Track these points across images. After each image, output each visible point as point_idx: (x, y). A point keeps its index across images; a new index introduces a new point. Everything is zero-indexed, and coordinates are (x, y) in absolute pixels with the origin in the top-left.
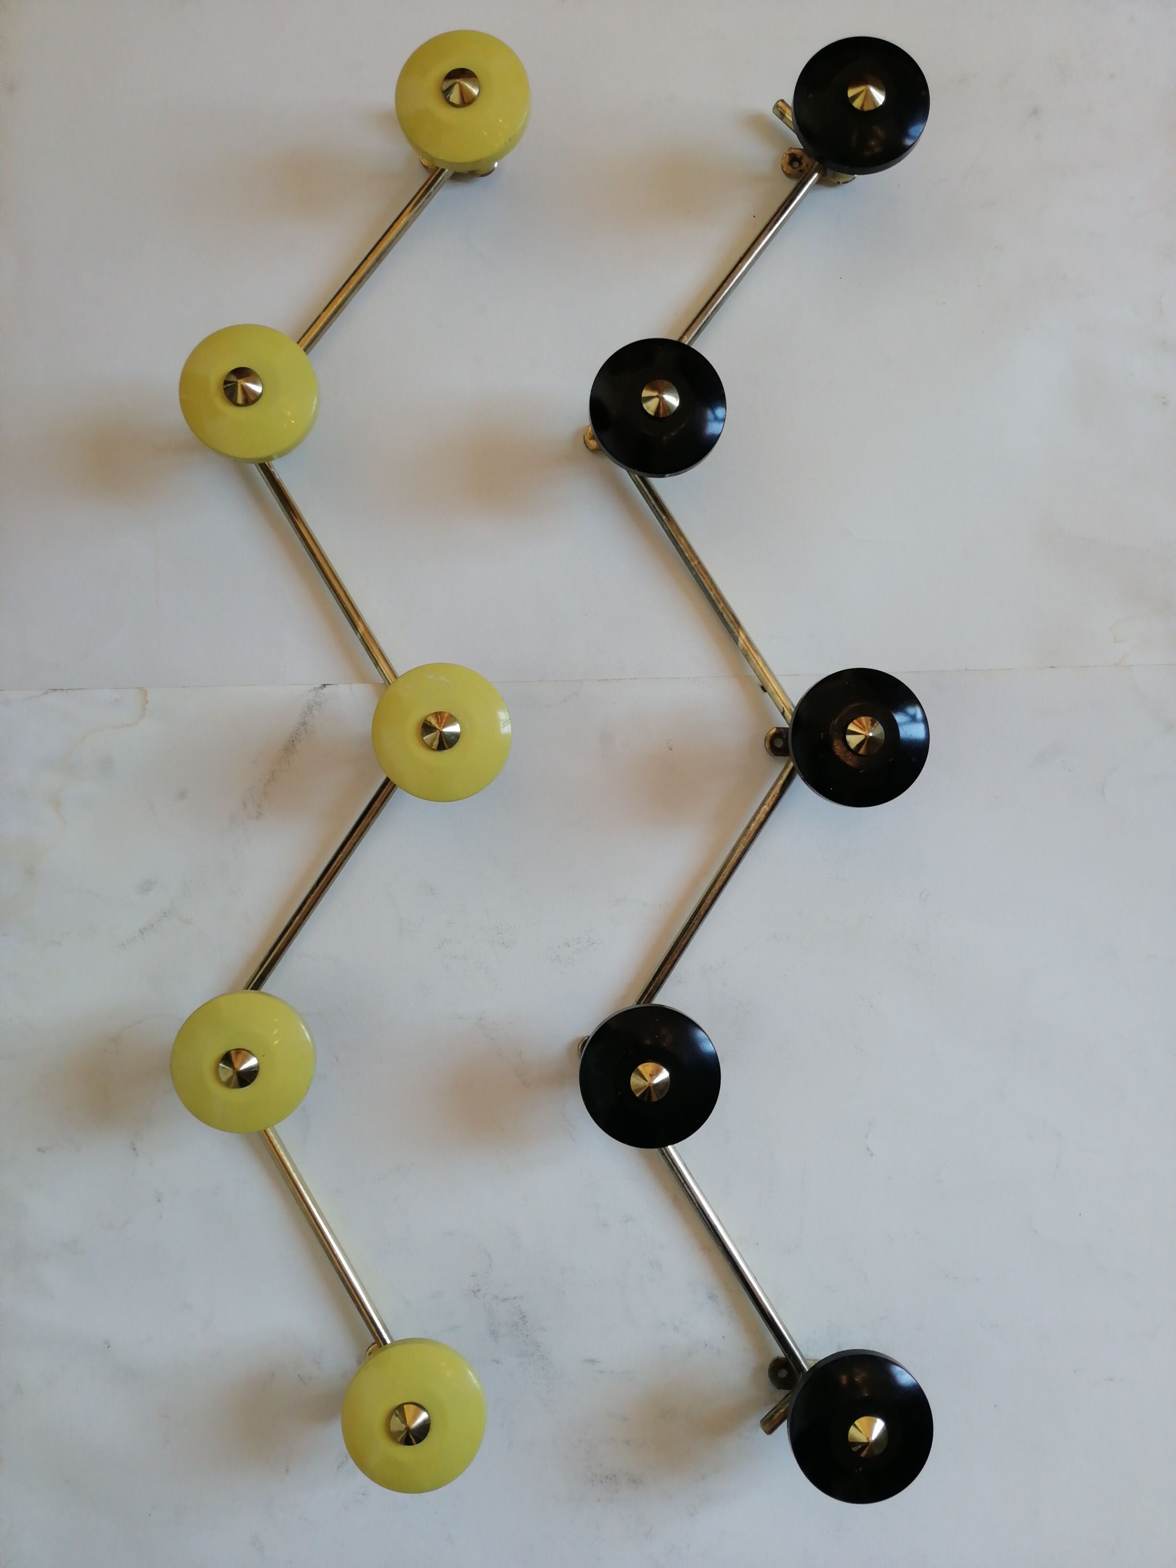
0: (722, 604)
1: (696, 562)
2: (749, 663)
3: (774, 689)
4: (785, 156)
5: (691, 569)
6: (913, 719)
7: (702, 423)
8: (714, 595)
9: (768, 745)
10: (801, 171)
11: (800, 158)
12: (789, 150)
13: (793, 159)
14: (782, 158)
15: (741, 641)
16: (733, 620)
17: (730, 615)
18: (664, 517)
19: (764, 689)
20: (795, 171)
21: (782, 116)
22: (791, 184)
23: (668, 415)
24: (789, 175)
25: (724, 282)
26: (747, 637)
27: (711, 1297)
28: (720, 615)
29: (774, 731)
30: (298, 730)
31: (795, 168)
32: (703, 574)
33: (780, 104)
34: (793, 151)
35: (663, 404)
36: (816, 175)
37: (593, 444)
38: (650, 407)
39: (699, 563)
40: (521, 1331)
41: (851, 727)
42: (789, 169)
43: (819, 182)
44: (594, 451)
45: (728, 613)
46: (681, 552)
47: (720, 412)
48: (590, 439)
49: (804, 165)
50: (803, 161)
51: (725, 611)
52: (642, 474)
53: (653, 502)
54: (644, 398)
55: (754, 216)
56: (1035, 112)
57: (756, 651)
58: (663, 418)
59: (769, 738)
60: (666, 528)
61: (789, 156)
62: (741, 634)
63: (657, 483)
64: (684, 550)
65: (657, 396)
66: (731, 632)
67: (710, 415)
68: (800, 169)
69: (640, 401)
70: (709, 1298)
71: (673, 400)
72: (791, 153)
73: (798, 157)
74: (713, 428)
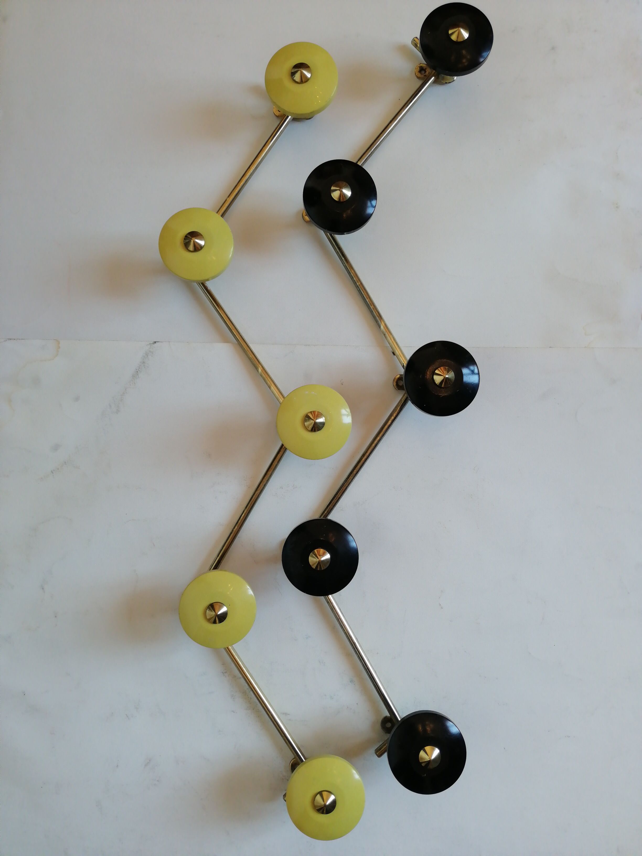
0: (373, 306)
1: (360, 283)
2: (386, 339)
3: (399, 353)
4: (417, 67)
5: (357, 287)
6: (472, 372)
7: (364, 207)
8: (369, 301)
9: (395, 384)
10: (425, 76)
11: (425, 69)
12: (419, 64)
13: (422, 70)
14: (416, 68)
15: (382, 327)
16: (378, 315)
17: (377, 312)
18: (343, 258)
19: (394, 354)
20: (422, 76)
21: (416, 46)
22: (420, 83)
23: (345, 200)
24: (418, 78)
25: (381, 133)
26: (385, 325)
27: (351, 681)
28: (371, 312)
29: (398, 376)
30: (140, 366)
31: (423, 74)
32: (363, 290)
33: (415, 39)
34: (421, 65)
35: (342, 195)
36: (433, 78)
37: (307, 218)
38: (335, 195)
39: (361, 284)
40: (248, 695)
41: (437, 372)
42: (419, 75)
43: (434, 82)
44: (307, 222)
45: (376, 311)
46: (352, 278)
47: (374, 202)
48: (306, 215)
49: (427, 73)
50: (426, 70)
51: (374, 310)
52: (331, 232)
53: (338, 250)
54: (332, 190)
55: (399, 99)
56: (553, 48)
57: (390, 332)
58: (343, 202)
59: (396, 380)
60: (344, 264)
61: (419, 68)
62: (383, 323)
63: (339, 238)
64: (353, 277)
65: (339, 190)
66: (377, 321)
67: (369, 204)
68: (425, 74)
69: (330, 192)
70: (350, 682)
71: (348, 193)
72: (420, 66)
73: (424, 68)
74: (370, 210)
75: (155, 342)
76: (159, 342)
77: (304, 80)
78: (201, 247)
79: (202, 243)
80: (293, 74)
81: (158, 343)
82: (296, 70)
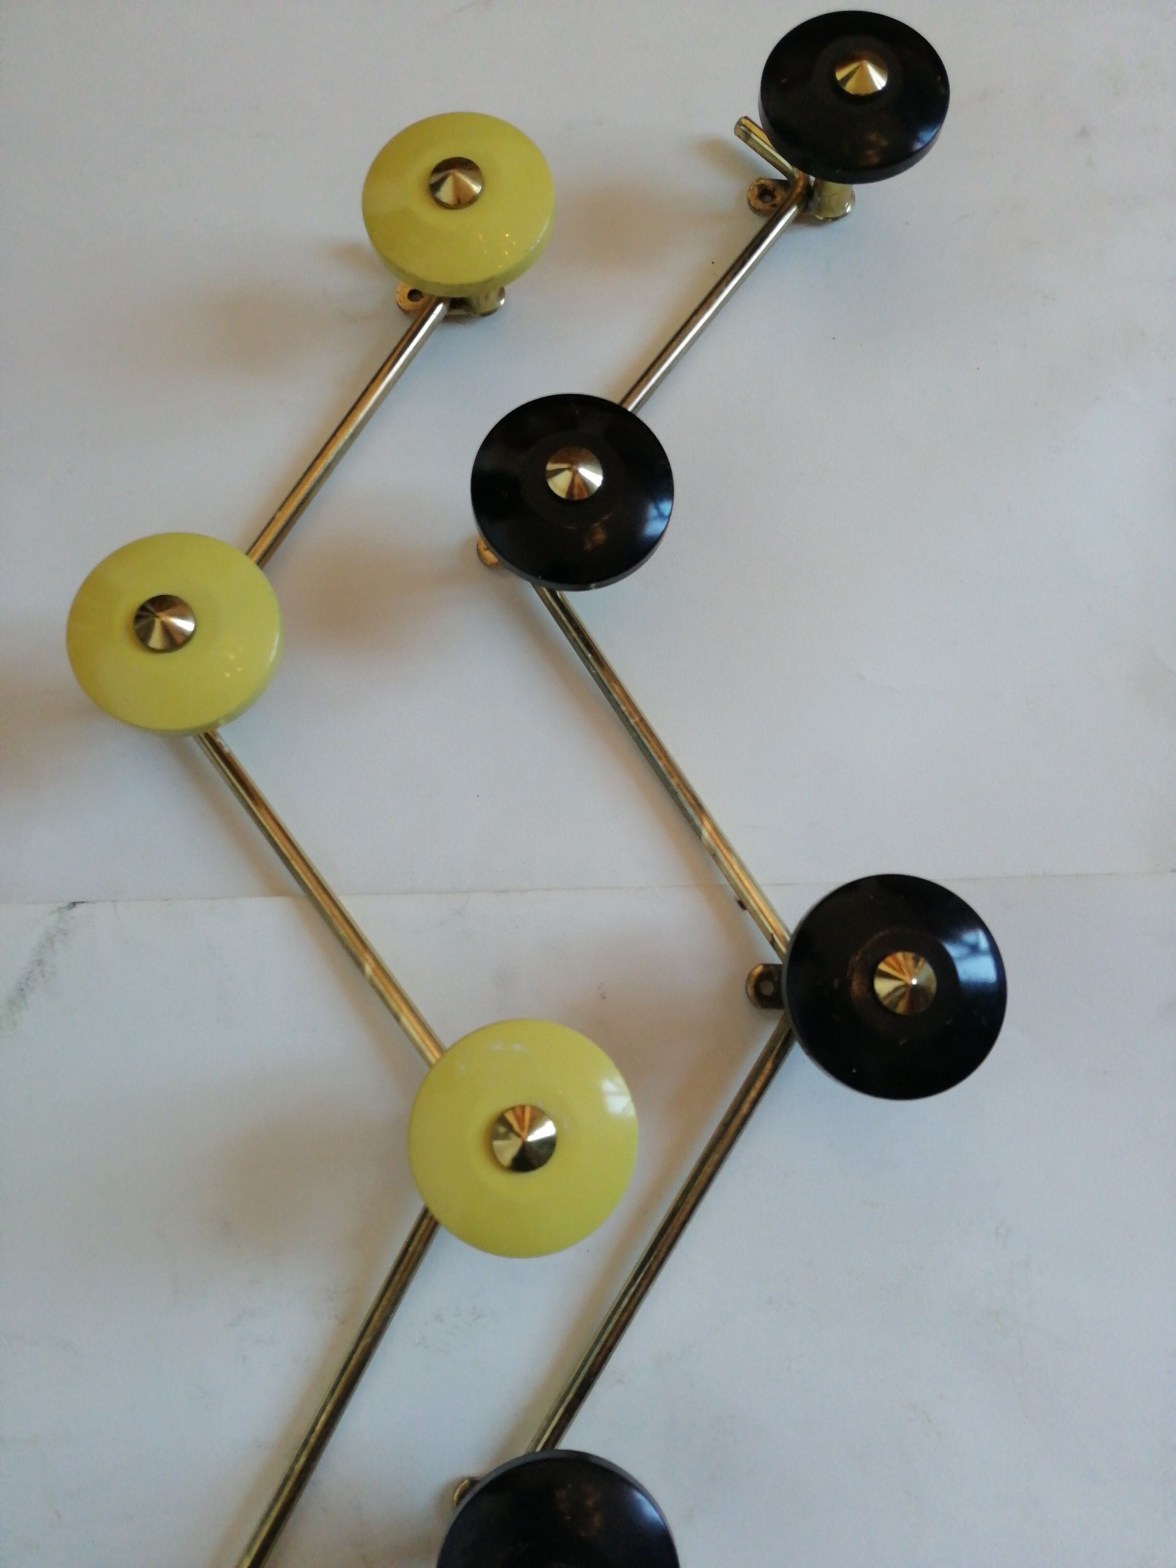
0: (676, 779)
1: (637, 719)
2: (720, 868)
3: (757, 904)
4: (751, 188)
5: (631, 729)
6: (974, 949)
7: (639, 519)
8: (665, 766)
9: (751, 991)
10: (774, 205)
11: (772, 190)
12: (757, 181)
13: (764, 192)
14: (749, 189)
15: (705, 834)
16: (692, 801)
17: (688, 796)
18: (590, 656)
19: (742, 905)
20: (767, 206)
21: (746, 136)
23: (586, 496)
24: (756, 211)
25: (673, 340)
26: (716, 829)
28: (673, 794)
29: (759, 969)
30: (30, 973)
31: (767, 202)
32: (647, 734)
33: (745, 122)
34: (762, 181)
35: (578, 483)
36: (794, 209)
37: (490, 556)
38: (559, 484)
39: (642, 720)
41: (882, 967)
42: (759, 205)
43: (797, 220)
44: (490, 566)
45: (685, 791)
46: (616, 706)
47: (665, 507)
48: (485, 550)
49: (778, 200)
50: (776, 193)
51: (681, 790)
52: (552, 585)
53: (574, 634)
54: (549, 471)
55: (713, 263)
56: (1084, 133)
57: (729, 849)
58: (580, 502)
59: (753, 980)
60: (594, 671)
61: (758, 188)
62: (706, 823)
63: (575, 599)
64: (619, 702)
65: (569, 469)
66: (689, 820)
67: (652, 512)
68: (772, 203)
69: (543, 477)
71: (594, 477)
72: (760, 183)
73: (771, 188)
74: (653, 527)
75: (74, 904)
76: (84, 904)
77: (464, 201)
78: (187, 638)
79: (186, 625)
80: (435, 187)
81: (82, 905)
82: (439, 176)
